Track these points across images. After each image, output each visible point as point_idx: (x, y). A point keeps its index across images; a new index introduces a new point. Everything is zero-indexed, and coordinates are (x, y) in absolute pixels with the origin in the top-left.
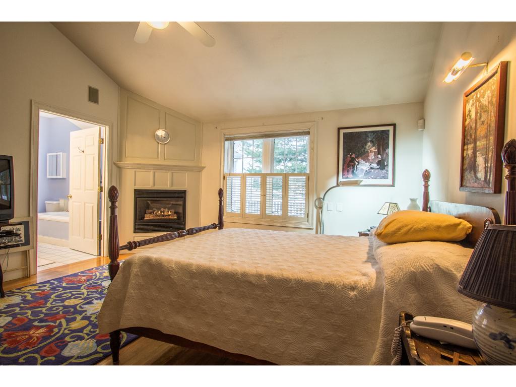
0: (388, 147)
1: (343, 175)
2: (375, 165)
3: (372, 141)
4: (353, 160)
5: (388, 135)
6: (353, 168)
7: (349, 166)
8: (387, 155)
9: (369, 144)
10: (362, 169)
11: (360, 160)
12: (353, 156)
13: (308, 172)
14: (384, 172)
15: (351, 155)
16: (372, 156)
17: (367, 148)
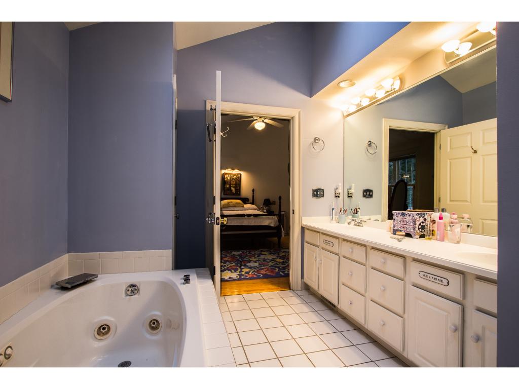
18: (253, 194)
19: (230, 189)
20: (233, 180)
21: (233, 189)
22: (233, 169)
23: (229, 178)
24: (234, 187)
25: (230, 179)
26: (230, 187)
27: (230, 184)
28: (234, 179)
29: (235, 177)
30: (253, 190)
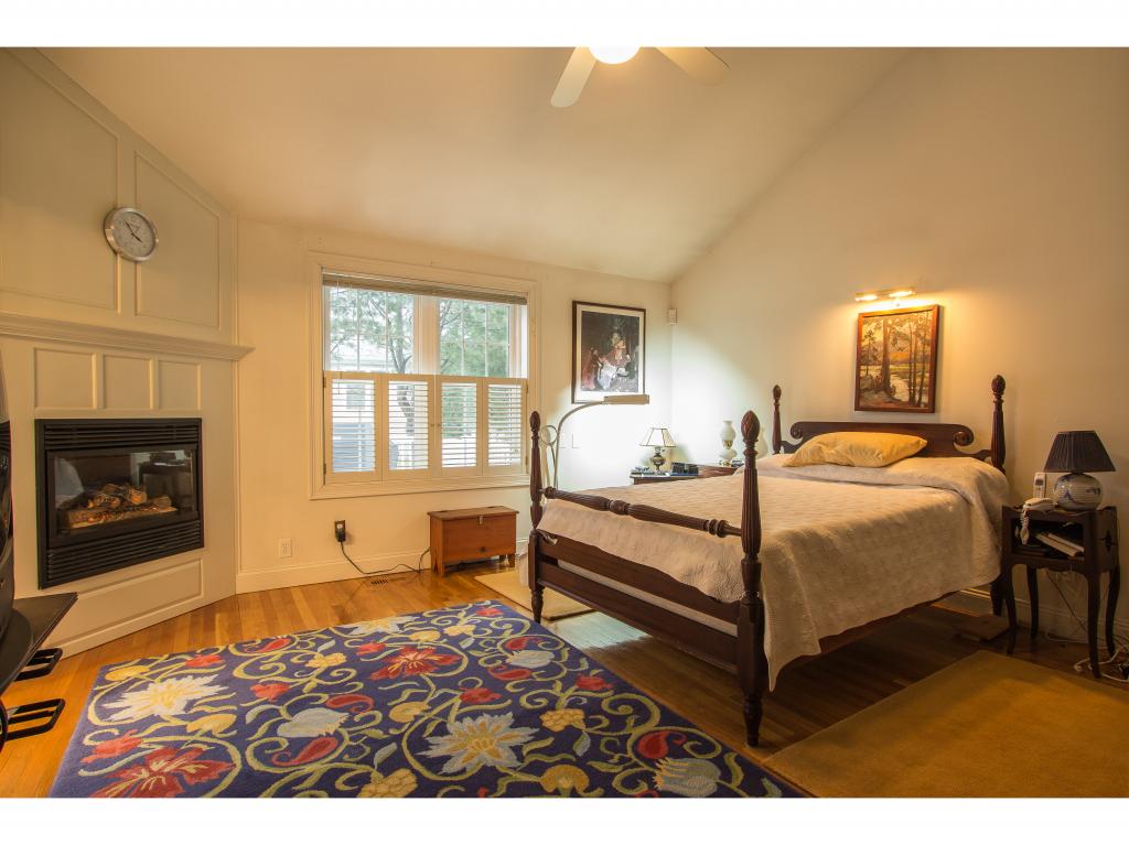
0: (637, 344)
1: (582, 385)
2: (623, 371)
3: (619, 331)
4: (595, 360)
5: (638, 325)
6: (596, 373)
7: (589, 371)
8: (637, 354)
9: (616, 336)
10: (607, 377)
11: (604, 360)
12: (596, 352)
13: (524, 375)
14: (633, 381)
15: (593, 351)
16: (619, 355)
17: (614, 342)
18: (999, 404)
19: (884, 385)
20: (900, 344)
21: (900, 387)
22: (883, 294)
23: (879, 337)
24: (901, 375)
25: (886, 338)
26: (886, 373)
27: (886, 364)
28: (905, 337)
29: (907, 328)
30: (999, 385)
